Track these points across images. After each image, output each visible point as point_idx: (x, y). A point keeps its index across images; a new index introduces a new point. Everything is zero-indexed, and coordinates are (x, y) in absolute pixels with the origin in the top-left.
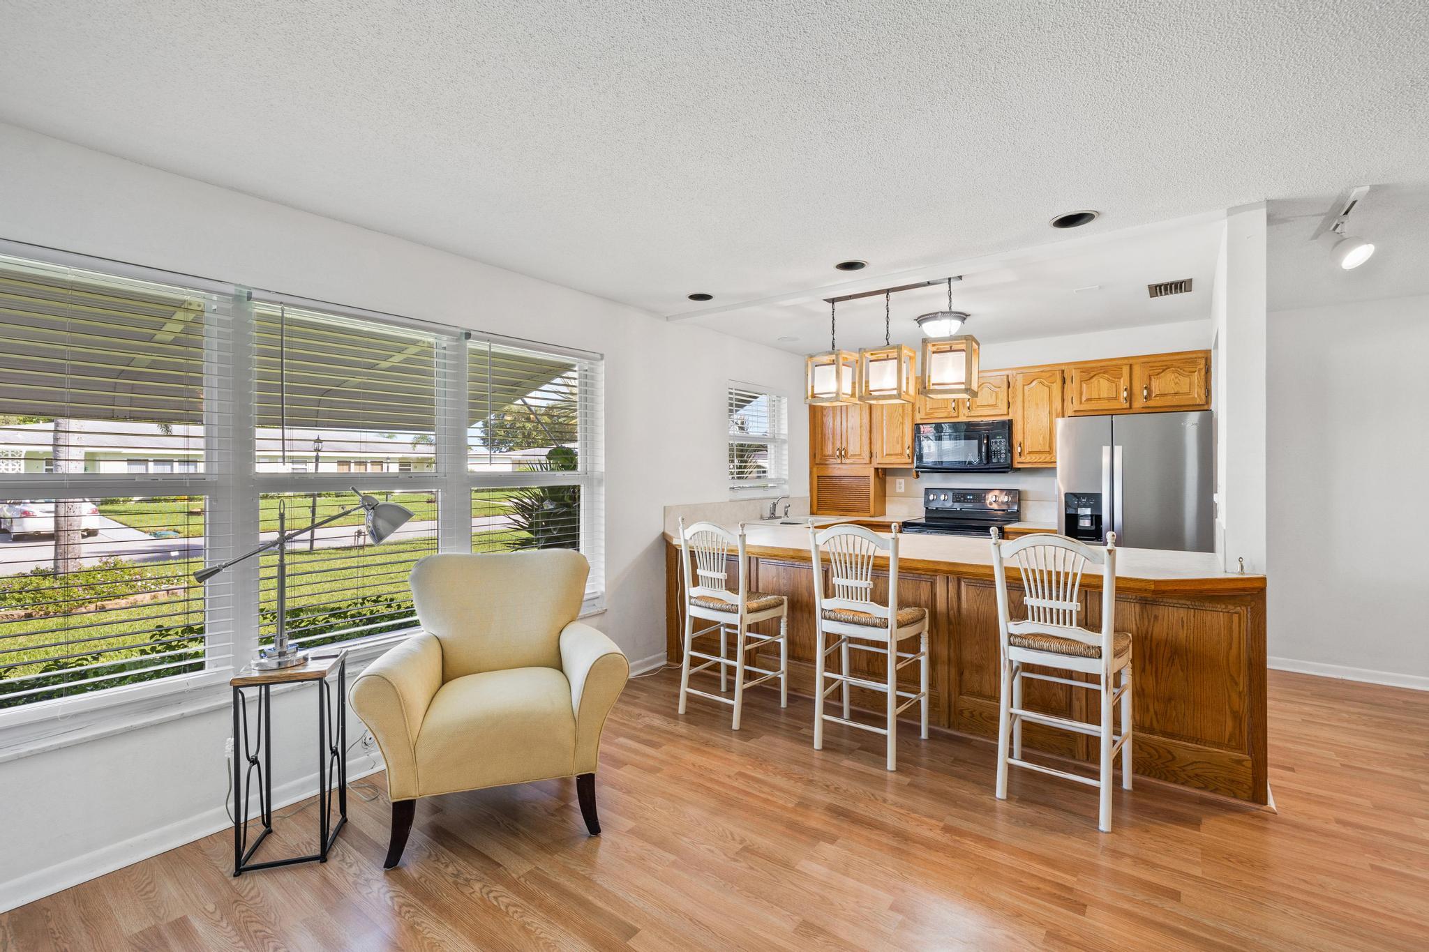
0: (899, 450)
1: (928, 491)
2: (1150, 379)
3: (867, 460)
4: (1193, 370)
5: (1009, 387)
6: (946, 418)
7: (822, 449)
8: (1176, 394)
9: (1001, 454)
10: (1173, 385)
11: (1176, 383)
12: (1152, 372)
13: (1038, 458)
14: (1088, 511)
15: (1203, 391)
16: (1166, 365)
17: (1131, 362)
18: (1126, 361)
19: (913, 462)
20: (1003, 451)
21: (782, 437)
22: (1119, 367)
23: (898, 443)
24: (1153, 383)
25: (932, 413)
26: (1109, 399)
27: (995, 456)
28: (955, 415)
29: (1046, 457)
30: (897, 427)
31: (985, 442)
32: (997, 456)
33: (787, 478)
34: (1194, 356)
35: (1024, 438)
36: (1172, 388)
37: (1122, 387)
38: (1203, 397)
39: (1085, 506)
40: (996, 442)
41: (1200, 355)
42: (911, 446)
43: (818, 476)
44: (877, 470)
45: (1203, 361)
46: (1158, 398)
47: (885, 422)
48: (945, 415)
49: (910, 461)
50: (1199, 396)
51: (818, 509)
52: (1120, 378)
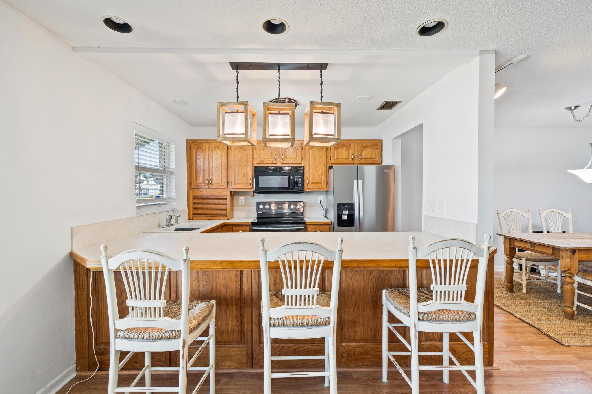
0: (245, 181)
1: (259, 204)
2: (361, 151)
3: (225, 186)
4: (377, 148)
5: (302, 150)
6: (271, 163)
7: (196, 179)
8: (371, 158)
9: (299, 183)
10: (370, 154)
11: (371, 153)
12: (362, 147)
13: (316, 186)
14: (347, 212)
15: (380, 157)
16: (367, 145)
17: (354, 142)
18: (352, 142)
19: (253, 187)
20: (300, 182)
21: (171, 170)
22: (350, 144)
23: (244, 177)
24: (362, 152)
25: (263, 161)
26: (346, 158)
27: (296, 184)
28: (276, 162)
29: (319, 186)
30: (243, 167)
31: (292, 177)
32: (297, 185)
33: (174, 197)
34: (377, 142)
35: (309, 176)
36: (369, 156)
37: (351, 154)
38: (380, 160)
39: (346, 210)
40: (297, 177)
41: (378, 142)
42: (251, 179)
43: (193, 196)
44: (231, 192)
45: (380, 145)
46: (364, 159)
47: (236, 164)
48: (270, 162)
49: (251, 187)
50: (379, 159)
51: (193, 216)
52: (350, 149)
